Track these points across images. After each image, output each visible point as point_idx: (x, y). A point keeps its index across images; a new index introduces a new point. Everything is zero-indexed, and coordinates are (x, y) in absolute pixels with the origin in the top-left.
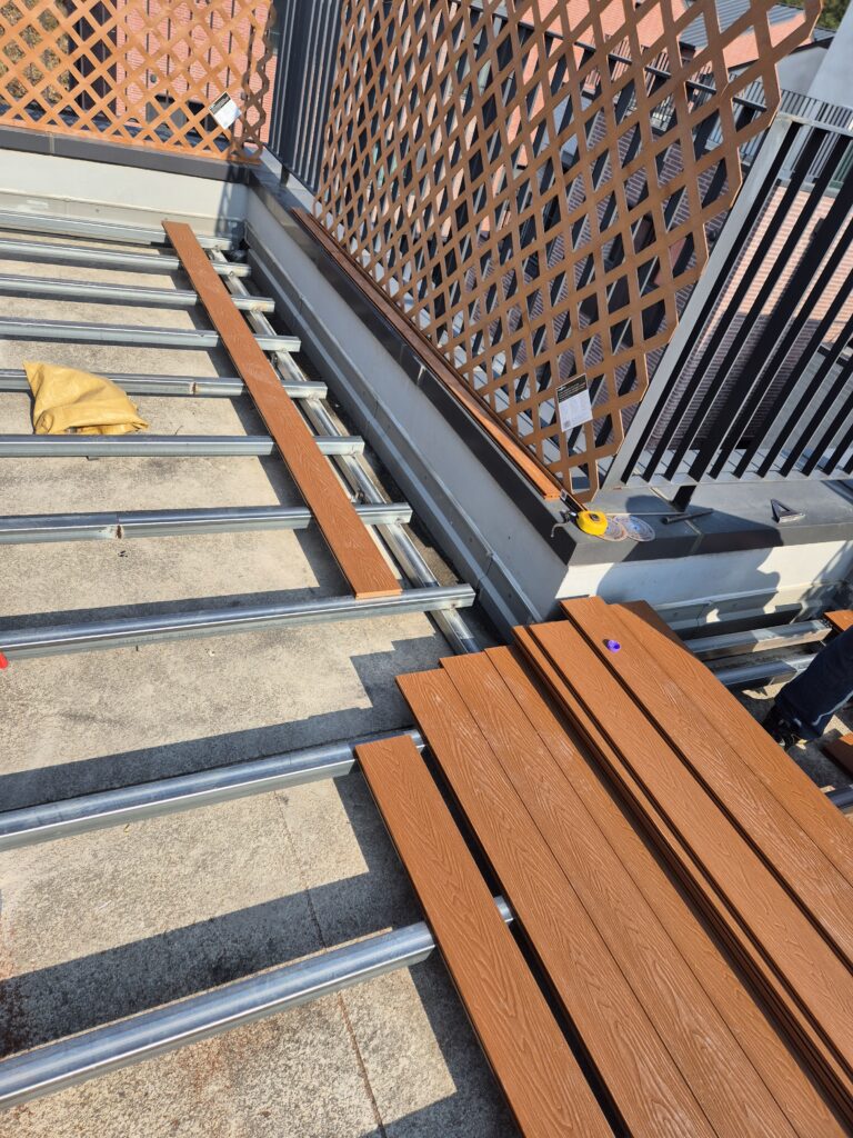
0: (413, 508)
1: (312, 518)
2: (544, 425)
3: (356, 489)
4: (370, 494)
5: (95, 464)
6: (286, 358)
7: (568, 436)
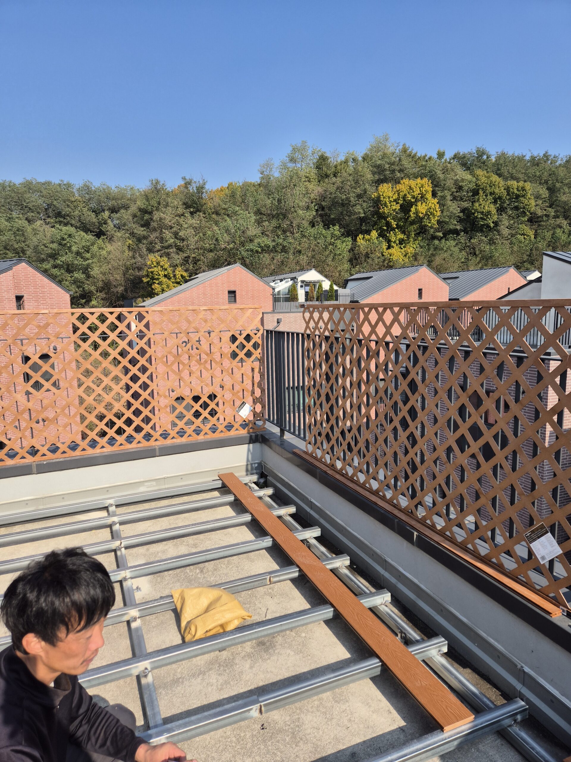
0: (446, 639)
1: (382, 665)
2: (524, 561)
3: (397, 631)
4: (410, 634)
5: (224, 653)
6: (314, 542)
7: (547, 566)
